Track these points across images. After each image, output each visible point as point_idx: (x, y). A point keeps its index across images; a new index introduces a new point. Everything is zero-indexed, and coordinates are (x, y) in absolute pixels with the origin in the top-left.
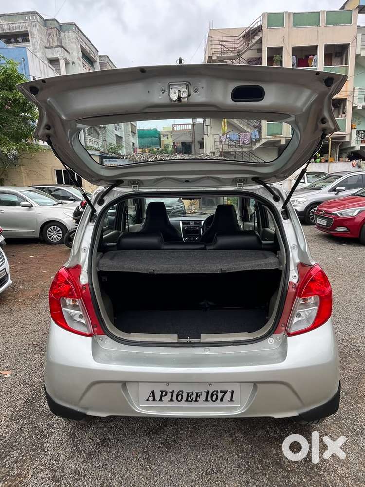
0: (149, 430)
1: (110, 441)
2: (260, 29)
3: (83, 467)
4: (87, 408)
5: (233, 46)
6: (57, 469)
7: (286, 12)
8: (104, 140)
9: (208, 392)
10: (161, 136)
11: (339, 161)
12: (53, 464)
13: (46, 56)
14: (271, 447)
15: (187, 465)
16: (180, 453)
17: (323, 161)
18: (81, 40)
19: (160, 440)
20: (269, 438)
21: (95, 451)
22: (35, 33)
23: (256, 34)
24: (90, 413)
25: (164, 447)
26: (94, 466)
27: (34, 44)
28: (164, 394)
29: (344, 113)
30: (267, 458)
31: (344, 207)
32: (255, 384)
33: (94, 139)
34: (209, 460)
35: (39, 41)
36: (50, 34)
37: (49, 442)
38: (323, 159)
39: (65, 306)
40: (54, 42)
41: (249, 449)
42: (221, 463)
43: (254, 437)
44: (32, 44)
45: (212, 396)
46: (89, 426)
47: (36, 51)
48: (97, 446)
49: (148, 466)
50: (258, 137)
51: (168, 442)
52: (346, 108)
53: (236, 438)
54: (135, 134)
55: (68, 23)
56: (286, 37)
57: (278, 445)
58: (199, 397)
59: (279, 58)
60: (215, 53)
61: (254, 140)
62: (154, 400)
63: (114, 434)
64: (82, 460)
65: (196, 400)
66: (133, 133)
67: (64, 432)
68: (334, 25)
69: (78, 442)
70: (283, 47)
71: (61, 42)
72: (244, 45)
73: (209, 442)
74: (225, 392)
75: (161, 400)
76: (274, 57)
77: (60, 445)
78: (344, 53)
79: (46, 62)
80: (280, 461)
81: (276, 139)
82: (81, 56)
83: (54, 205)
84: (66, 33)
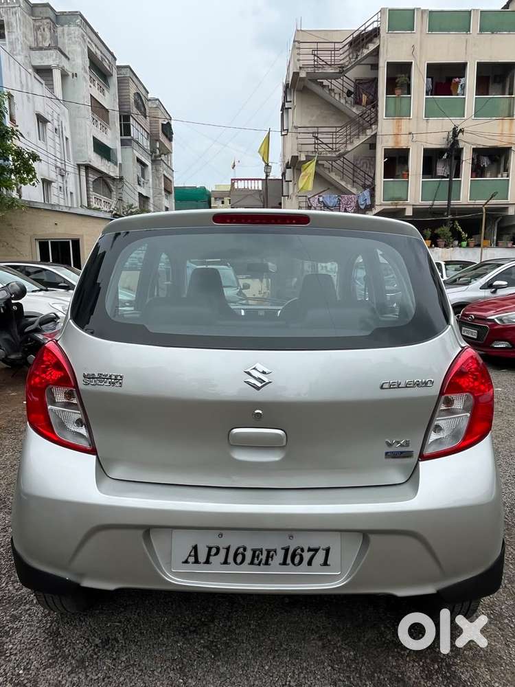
0: (183, 626)
1: (118, 642)
2: (375, 33)
3: (70, 679)
4: (82, 575)
5: (333, 58)
6: (26, 681)
7: (418, 9)
8: (120, 200)
9: (287, 550)
10: (213, 199)
11: (497, 245)
12: (19, 674)
13: (30, 62)
14: (388, 656)
15: (248, 680)
16: (235, 663)
17: (472, 244)
18: (88, 40)
19: (202, 641)
20: (384, 643)
21: (91, 656)
22: (15, 24)
23: (371, 41)
24: (87, 583)
25: (208, 653)
26: (89, 679)
27: (12, 42)
28: (214, 551)
29: (506, 170)
30: (380, 672)
31: (505, 309)
32: (366, 535)
33: (104, 198)
34: (284, 673)
35: (21, 38)
36: (39, 28)
37: (12, 641)
38: (472, 241)
39: (54, 403)
40: (45, 41)
41: (351, 657)
42: (305, 677)
43: (359, 640)
44: (9, 42)
45: (292, 557)
46: (82, 619)
47: (15, 53)
48: (94, 650)
49: (181, 681)
50: (369, 202)
51: (216, 646)
52: (510, 163)
53: (329, 641)
54: (170, 193)
55: (69, 12)
56: (417, 47)
57: (398, 653)
58: (272, 557)
59: (406, 80)
60: (303, 68)
61: (362, 207)
62: (196, 561)
63: (124, 631)
64: (70, 669)
65: (267, 563)
66: (168, 192)
67: (39, 628)
68: (493, 33)
69: (63, 643)
70: (412, 62)
71: (56, 42)
72: (351, 56)
73: (284, 646)
74: (316, 550)
75: (207, 562)
76: (397, 78)
77: (32, 646)
78: (507, 77)
79: (30, 70)
80: (403, 677)
81: (398, 207)
82: (88, 65)
83: (33, 291)
84: (66, 27)
